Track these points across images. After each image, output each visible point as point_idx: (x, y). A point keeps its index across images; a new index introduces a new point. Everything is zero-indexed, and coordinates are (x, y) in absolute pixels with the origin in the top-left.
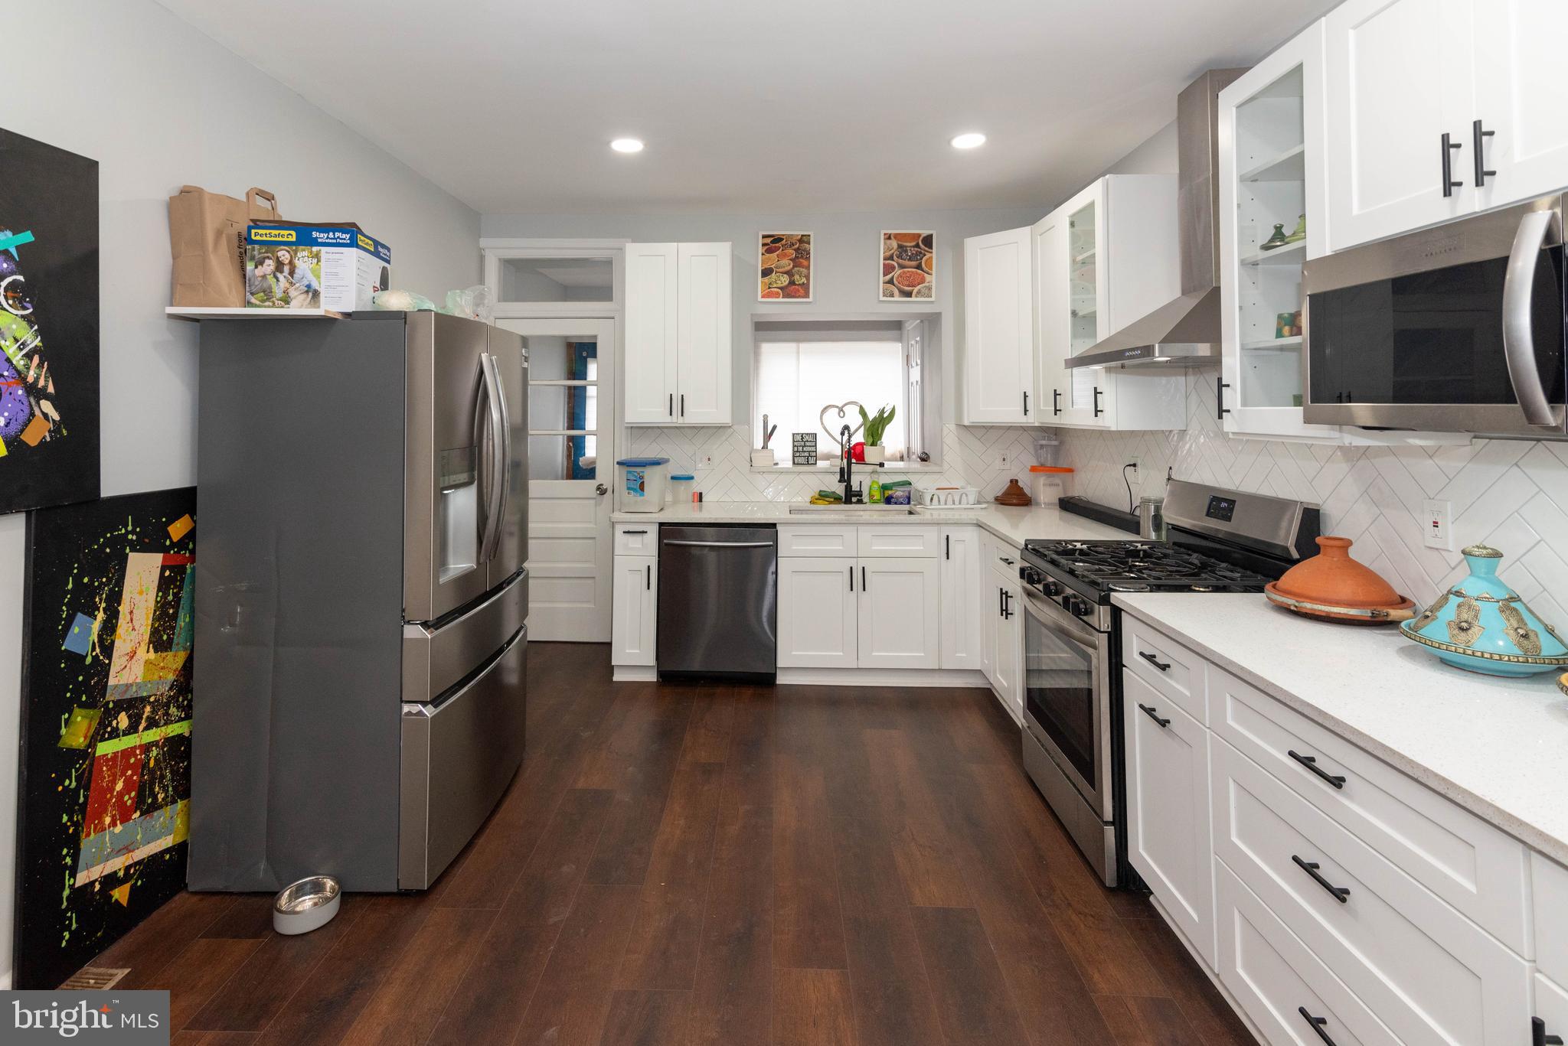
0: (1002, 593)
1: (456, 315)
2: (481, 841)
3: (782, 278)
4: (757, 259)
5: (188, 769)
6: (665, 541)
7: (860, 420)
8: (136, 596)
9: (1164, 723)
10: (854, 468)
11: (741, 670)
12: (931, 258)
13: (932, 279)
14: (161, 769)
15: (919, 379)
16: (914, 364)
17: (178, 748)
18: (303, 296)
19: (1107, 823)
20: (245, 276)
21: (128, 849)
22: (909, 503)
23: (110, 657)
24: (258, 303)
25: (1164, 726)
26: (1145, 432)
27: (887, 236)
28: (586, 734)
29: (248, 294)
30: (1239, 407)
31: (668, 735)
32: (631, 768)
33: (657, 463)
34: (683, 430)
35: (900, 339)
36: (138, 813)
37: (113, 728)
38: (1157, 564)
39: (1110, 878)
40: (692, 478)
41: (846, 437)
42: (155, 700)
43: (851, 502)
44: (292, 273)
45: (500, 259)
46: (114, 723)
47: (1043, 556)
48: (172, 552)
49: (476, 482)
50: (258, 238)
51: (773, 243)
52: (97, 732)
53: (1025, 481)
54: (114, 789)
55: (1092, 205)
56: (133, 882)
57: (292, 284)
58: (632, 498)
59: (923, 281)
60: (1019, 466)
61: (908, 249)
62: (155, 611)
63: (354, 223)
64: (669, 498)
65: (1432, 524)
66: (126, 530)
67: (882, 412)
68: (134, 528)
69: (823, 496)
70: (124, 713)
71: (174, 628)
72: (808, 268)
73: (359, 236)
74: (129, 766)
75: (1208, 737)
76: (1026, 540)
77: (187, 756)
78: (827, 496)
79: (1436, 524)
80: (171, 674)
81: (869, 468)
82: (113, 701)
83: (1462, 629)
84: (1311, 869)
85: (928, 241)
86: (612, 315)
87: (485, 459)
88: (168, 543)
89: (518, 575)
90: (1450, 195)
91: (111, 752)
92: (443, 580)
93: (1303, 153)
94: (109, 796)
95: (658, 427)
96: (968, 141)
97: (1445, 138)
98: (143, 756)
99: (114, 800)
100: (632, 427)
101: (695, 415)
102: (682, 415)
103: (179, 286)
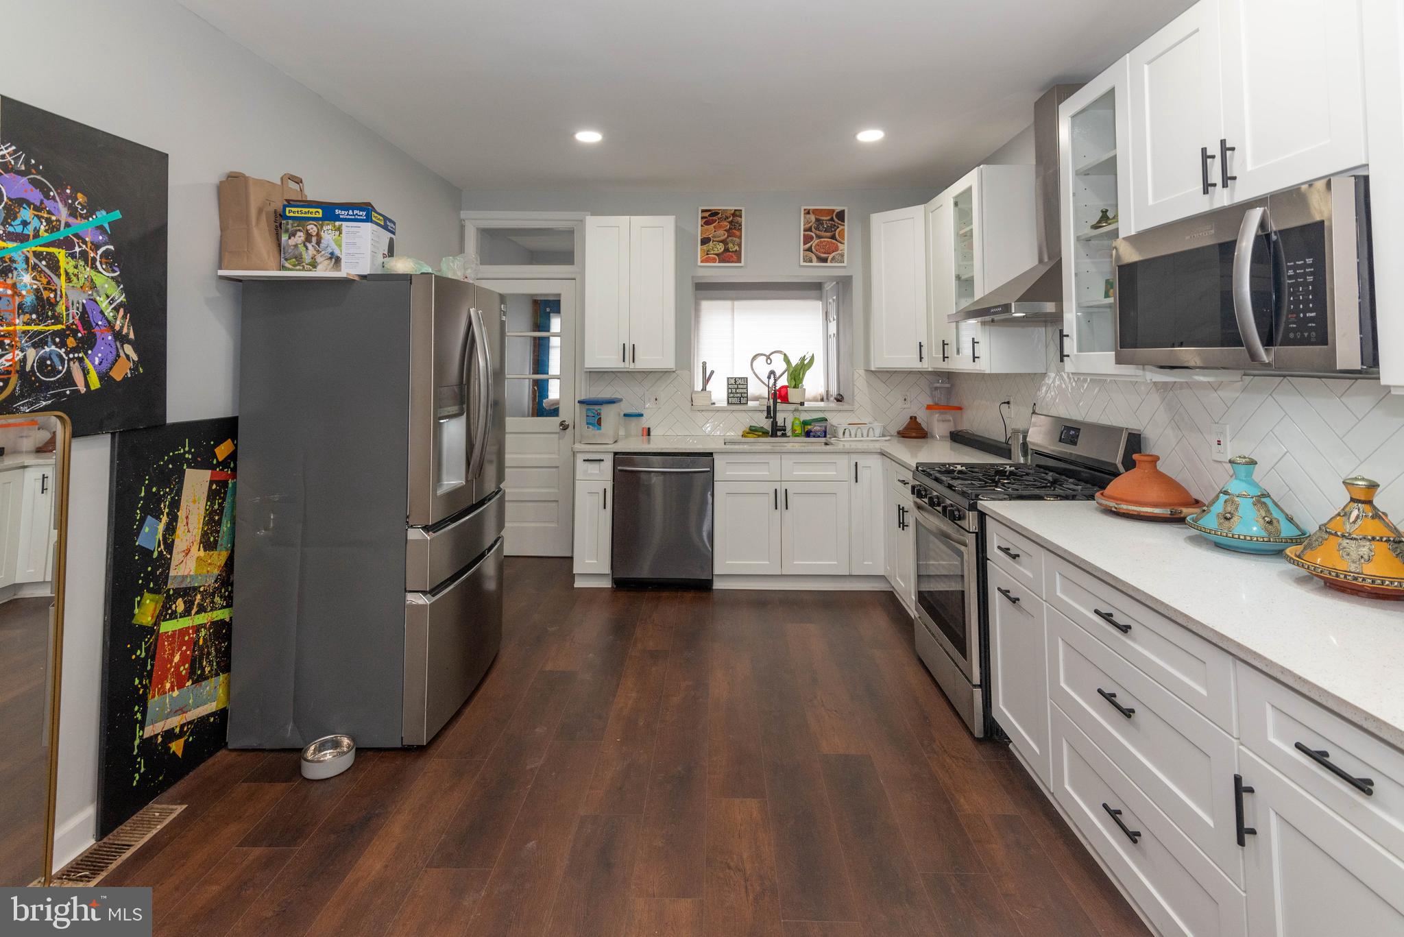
0: (899, 509)
1: (450, 277)
2: (468, 710)
3: (718, 246)
4: (698, 231)
5: (229, 648)
6: (619, 468)
7: (784, 366)
8: (192, 505)
9: (1015, 601)
10: (780, 406)
11: (684, 577)
12: (843, 230)
13: (844, 248)
14: (207, 646)
15: (835, 332)
16: (832, 319)
17: (222, 631)
18: (327, 262)
19: (975, 686)
20: (279, 245)
21: (182, 710)
22: (825, 436)
23: (171, 554)
24: (290, 267)
25: (1014, 602)
26: (1016, 375)
27: (806, 211)
28: (551, 629)
29: (282, 260)
30: (1075, 352)
31: (621, 629)
32: (591, 655)
33: (612, 402)
34: (633, 374)
35: (820, 298)
36: (190, 682)
37: (172, 611)
38: (1018, 480)
39: (978, 730)
40: (641, 415)
41: (772, 380)
42: (205, 591)
43: (776, 436)
44: (318, 243)
45: (478, 229)
46: (174, 606)
47: (929, 475)
48: (218, 469)
49: (465, 413)
50: (292, 214)
51: (711, 217)
52: (160, 614)
53: (922, 417)
54: (173, 661)
55: (970, 189)
56: (186, 737)
57: (318, 252)
58: (591, 431)
59: (836, 249)
60: (917, 405)
61: (824, 222)
62: (205, 517)
63: (369, 203)
64: (622, 432)
65: (1217, 443)
66: (184, 450)
67: (803, 359)
68: (190, 450)
69: (753, 431)
70: (180, 599)
71: (218, 532)
72: (740, 237)
73: (373, 213)
74: (183, 643)
75: (1045, 607)
76: (917, 463)
77: (228, 637)
78: (756, 431)
79: (1219, 443)
80: (216, 570)
81: (792, 407)
82: (173, 589)
83: (1226, 519)
84: (1110, 697)
85: (841, 215)
86: (573, 276)
87: (472, 395)
88: (215, 462)
89: (497, 493)
90: (1208, 193)
91: (171, 630)
92: (439, 492)
93: (1115, 157)
94: (169, 666)
95: (612, 372)
96: (870, 136)
97: (1204, 150)
98: (195, 635)
99: (172, 670)
100: (590, 372)
101: (645, 361)
102: (633, 362)
103: (227, 253)
